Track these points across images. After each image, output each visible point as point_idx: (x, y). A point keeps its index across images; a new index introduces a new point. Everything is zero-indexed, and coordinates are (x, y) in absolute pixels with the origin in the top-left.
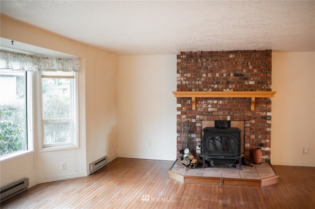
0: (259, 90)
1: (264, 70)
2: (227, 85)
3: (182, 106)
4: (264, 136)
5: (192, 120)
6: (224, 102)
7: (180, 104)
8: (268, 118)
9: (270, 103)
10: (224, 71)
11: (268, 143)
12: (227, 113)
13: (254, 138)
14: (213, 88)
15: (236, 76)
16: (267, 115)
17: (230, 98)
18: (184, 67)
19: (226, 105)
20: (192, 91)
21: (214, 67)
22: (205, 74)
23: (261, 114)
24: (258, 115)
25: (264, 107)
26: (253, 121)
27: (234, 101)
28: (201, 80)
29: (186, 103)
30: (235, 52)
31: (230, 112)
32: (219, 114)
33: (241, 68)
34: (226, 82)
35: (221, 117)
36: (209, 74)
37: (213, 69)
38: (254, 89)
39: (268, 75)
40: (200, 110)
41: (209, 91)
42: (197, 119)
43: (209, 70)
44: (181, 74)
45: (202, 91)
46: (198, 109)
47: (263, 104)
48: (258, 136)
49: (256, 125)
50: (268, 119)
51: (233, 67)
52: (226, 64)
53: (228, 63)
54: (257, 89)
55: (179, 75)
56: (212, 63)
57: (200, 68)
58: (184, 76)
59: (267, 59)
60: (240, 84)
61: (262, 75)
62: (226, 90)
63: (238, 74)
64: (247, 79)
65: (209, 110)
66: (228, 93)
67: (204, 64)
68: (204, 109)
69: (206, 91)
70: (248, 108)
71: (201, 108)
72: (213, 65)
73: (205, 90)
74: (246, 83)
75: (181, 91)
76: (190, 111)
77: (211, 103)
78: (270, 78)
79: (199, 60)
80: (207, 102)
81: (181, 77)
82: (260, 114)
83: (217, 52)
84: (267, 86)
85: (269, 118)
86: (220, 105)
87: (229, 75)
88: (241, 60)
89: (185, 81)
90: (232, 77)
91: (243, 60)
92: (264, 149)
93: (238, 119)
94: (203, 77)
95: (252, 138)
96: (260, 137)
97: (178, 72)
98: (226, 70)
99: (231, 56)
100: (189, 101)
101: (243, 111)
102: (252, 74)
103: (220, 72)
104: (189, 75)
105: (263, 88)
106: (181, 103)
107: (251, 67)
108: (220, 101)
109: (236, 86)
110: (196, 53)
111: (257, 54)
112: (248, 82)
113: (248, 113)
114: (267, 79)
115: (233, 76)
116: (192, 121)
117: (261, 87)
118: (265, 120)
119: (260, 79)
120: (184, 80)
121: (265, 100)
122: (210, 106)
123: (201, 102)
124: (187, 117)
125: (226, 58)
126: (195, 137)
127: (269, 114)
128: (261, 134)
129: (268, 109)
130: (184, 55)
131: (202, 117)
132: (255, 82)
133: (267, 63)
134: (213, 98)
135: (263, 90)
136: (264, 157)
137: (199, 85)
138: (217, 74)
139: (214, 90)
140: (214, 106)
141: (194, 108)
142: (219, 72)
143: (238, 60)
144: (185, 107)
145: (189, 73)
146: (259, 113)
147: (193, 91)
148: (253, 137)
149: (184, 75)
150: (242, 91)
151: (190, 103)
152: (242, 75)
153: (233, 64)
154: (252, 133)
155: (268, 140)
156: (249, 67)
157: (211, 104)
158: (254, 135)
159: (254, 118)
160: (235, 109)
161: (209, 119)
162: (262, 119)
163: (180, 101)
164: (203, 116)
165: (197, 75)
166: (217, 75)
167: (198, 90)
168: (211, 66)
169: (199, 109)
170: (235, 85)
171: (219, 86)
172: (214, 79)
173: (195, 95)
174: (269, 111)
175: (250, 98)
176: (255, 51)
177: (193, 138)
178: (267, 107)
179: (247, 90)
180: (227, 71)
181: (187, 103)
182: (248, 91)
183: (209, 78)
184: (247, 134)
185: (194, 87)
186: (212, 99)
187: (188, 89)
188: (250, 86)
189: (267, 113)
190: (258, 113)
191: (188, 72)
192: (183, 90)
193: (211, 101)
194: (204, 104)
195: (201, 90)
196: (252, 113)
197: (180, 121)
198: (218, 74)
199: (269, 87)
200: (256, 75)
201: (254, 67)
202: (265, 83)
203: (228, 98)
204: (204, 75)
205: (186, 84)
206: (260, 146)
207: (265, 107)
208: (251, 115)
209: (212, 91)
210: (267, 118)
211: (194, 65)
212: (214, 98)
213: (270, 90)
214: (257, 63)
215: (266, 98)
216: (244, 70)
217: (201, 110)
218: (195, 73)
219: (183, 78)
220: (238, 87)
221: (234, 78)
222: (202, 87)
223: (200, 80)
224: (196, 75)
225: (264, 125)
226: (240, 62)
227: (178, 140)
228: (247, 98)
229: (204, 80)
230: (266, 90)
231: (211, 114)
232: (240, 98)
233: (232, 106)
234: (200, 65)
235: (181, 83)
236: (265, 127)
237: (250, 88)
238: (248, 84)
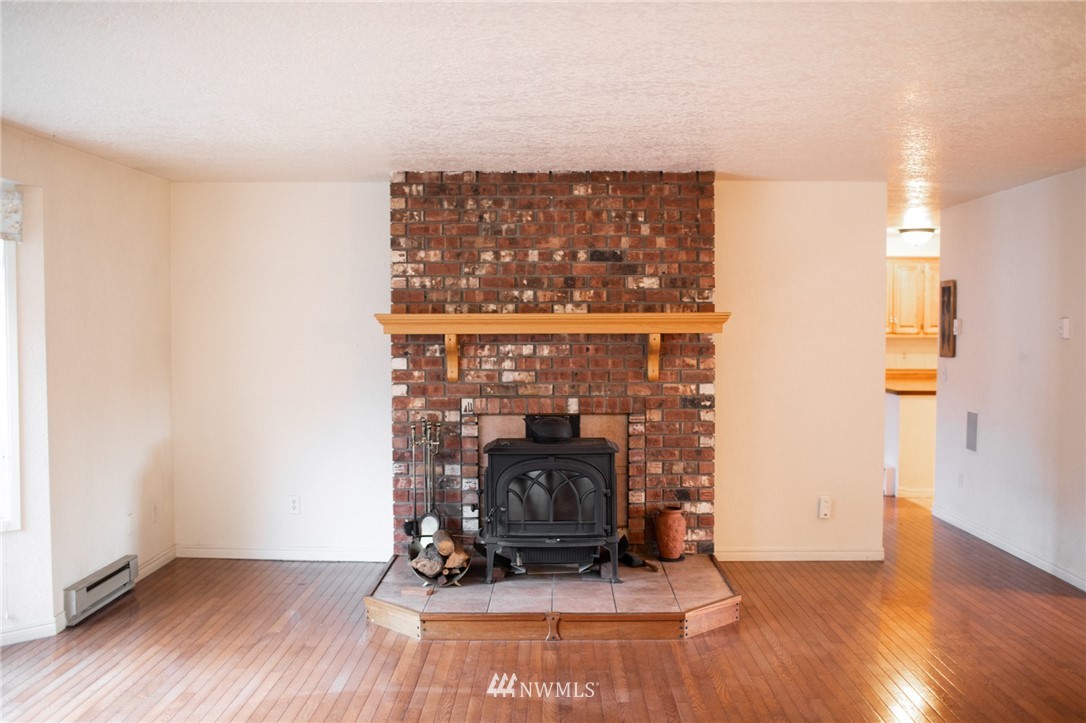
0: (675, 309)
1: (689, 239)
2: (566, 293)
3: (411, 366)
4: (693, 464)
5: (447, 413)
6: (557, 348)
7: (405, 360)
8: (703, 404)
9: (711, 351)
10: (555, 242)
11: (704, 487)
12: (566, 388)
13: (660, 471)
14: (517, 301)
15: (598, 260)
16: (701, 392)
17: (578, 335)
18: (418, 228)
19: (563, 361)
20: (444, 312)
21: (523, 229)
22: (491, 253)
23: (681, 390)
24: (672, 393)
25: (690, 366)
26: (655, 416)
27: (590, 347)
28: (477, 273)
29: (424, 354)
30: (592, 177)
31: (576, 383)
32: (540, 394)
33: (613, 233)
34: (562, 279)
35: (549, 401)
36: (503, 253)
37: (518, 235)
38: (658, 305)
39: (704, 258)
40: (473, 378)
41: (504, 311)
42: (465, 411)
43: (505, 239)
44: (404, 253)
45: (480, 312)
46: (467, 375)
47: (689, 357)
48: (672, 464)
49: (664, 427)
50: (705, 407)
51: (585, 229)
52: (564, 219)
53: (568, 216)
54: (668, 306)
55: (401, 255)
56: (513, 216)
57: (474, 231)
58: (418, 258)
59: (700, 202)
60: (609, 286)
61: (683, 256)
62: (562, 307)
63: (602, 253)
64: (632, 270)
65: (504, 379)
66: (571, 319)
67: (486, 216)
68: (487, 376)
69: (495, 312)
70: (638, 369)
71: (476, 370)
72: (518, 221)
73: (492, 307)
74: (631, 284)
75: (408, 311)
76: (441, 384)
77: (510, 355)
78: (708, 268)
79: (470, 202)
80: (498, 349)
81: (407, 262)
82: (676, 389)
83: (531, 175)
84: (700, 293)
85: (708, 403)
86: (543, 360)
87: (574, 256)
88: (612, 204)
89: (421, 276)
90: (583, 262)
91: (619, 205)
92: (693, 510)
93: (604, 410)
94: (485, 262)
95: (653, 471)
96: (678, 468)
97: (395, 244)
98: (564, 239)
99: (580, 191)
100: (437, 346)
101: (623, 380)
102: (649, 254)
103: (544, 245)
104: (434, 256)
105: (686, 300)
106: (406, 354)
107: (645, 230)
108: (545, 347)
109: (598, 295)
110: (457, 178)
111: (667, 186)
112: (636, 281)
113: (639, 388)
114: (701, 271)
115: (587, 259)
116: (447, 420)
117: (681, 297)
118: (695, 410)
119: (677, 271)
120: (419, 274)
121: (694, 343)
122: (507, 364)
123: (476, 350)
124: (430, 405)
125: (564, 198)
126: (459, 474)
127: (706, 389)
128: (681, 460)
129: (704, 372)
130: (418, 184)
131: (480, 403)
132: (660, 280)
133: (699, 216)
134: (519, 337)
135: (686, 308)
136: (695, 537)
137: (470, 290)
138: (530, 252)
139: (523, 308)
140: (522, 363)
141: (452, 372)
142: (539, 246)
143: (602, 204)
144: (420, 370)
145: (435, 249)
146: (674, 385)
147: (448, 313)
148: (656, 468)
149: (416, 255)
150: (618, 311)
151: (438, 354)
152: (616, 257)
153: (587, 218)
154: (653, 454)
155: (704, 478)
156: (640, 228)
157: (511, 359)
158: (658, 461)
159: (660, 405)
160: (593, 374)
161: (506, 411)
162: (684, 406)
163: (404, 347)
164: (484, 400)
165: (461, 255)
166: (534, 256)
167: (465, 308)
168: (512, 226)
169: (470, 377)
170: (592, 292)
171: (540, 294)
172: (521, 269)
173: (454, 326)
174: (708, 378)
175: (645, 337)
176: (659, 176)
177: (451, 479)
178: (702, 367)
179: (635, 310)
180: (565, 242)
181: (428, 354)
182: (637, 311)
183: (506, 266)
184: (636, 459)
185: (452, 296)
186: (516, 340)
187: (430, 307)
188: (642, 294)
189: (701, 386)
190: (671, 388)
191: (432, 244)
192: (412, 307)
193: (513, 347)
194: (490, 356)
195: (475, 309)
196: (650, 389)
197: (404, 419)
198: (536, 252)
199: (707, 298)
200: (663, 256)
201: (658, 231)
202: (692, 284)
203: (570, 335)
204: (488, 256)
205: (424, 286)
206: (679, 499)
207: (693, 366)
208: (649, 393)
209: (516, 311)
210: (699, 403)
211: (451, 221)
212: (521, 335)
213: (710, 308)
214: (665, 216)
215: (698, 335)
216: (624, 240)
217: (479, 381)
218: (456, 248)
219: (413, 265)
220: (605, 299)
221: (589, 268)
222: (479, 297)
223: (472, 274)
224: (459, 255)
225: (693, 428)
226: (608, 211)
227: (399, 486)
228: (634, 335)
229: (488, 273)
230: (695, 308)
231: (511, 393)
232: (612, 336)
233: (585, 363)
234: (474, 219)
235: (405, 283)
236: (694, 433)
237: (645, 300)
238: (638, 287)
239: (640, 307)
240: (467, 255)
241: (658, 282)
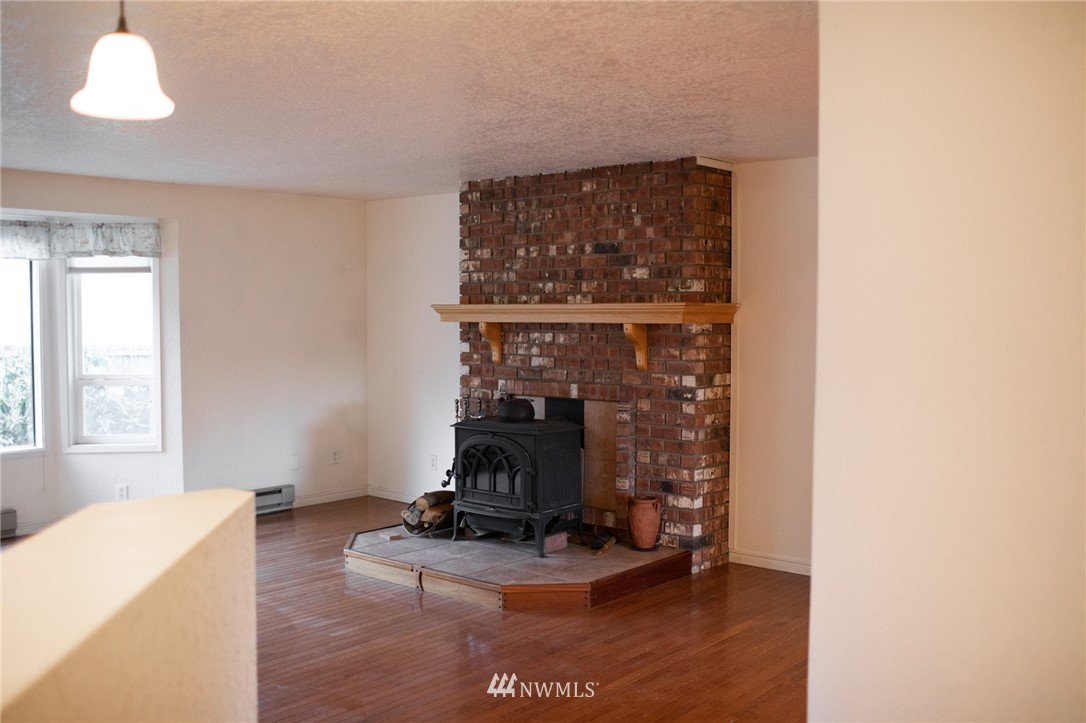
0: (661, 300)
1: (674, 228)
2: (576, 284)
3: (472, 349)
4: (676, 456)
5: (495, 392)
6: (570, 337)
7: (468, 344)
8: (685, 396)
9: (692, 341)
10: (568, 236)
11: (685, 481)
13: (648, 460)
14: (541, 292)
15: (601, 252)
16: (684, 384)
17: (585, 324)
18: (477, 230)
19: (574, 349)
20: (492, 303)
21: (546, 226)
22: (523, 249)
23: (666, 381)
24: (659, 383)
25: (674, 357)
26: (645, 405)
27: (594, 336)
28: (514, 267)
29: (480, 339)
30: (596, 173)
32: (557, 378)
33: (611, 226)
34: (573, 272)
36: (532, 249)
37: (542, 232)
38: (647, 295)
40: (511, 361)
41: (532, 302)
42: (501, 391)
43: (534, 236)
44: (468, 252)
45: (516, 303)
46: (507, 359)
47: (672, 348)
48: (658, 455)
49: (652, 417)
50: (687, 399)
51: (591, 223)
52: (574, 215)
53: (578, 211)
54: (655, 296)
55: (466, 254)
56: (539, 214)
57: (512, 230)
58: (476, 256)
59: (684, 190)
60: (609, 277)
61: (668, 246)
62: (573, 298)
63: (603, 246)
64: (626, 261)
65: (533, 364)
66: (580, 311)
67: (520, 216)
68: (521, 360)
69: (526, 302)
70: (631, 359)
71: (514, 355)
72: (542, 219)
73: (524, 298)
74: (626, 274)
75: (470, 303)
76: (489, 366)
77: (537, 342)
79: (510, 205)
80: (529, 337)
81: (470, 260)
82: (663, 380)
83: (552, 175)
84: (683, 283)
85: (689, 396)
86: (560, 347)
87: (582, 250)
88: (612, 198)
90: (589, 255)
91: (617, 198)
92: (675, 503)
93: (597, 396)
94: (520, 257)
95: (642, 460)
96: (663, 459)
97: (462, 244)
98: (574, 233)
99: (587, 187)
101: (619, 368)
102: (640, 245)
103: (561, 241)
105: (670, 290)
106: (469, 339)
107: (637, 221)
108: (561, 335)
109: (600, 285)
110: (502, 183)
111: (656, 176)
112: (631, 272)
113: (631, 377)
114: (683, 260)
115: (592, 252)
116: (494, 398)
117: (667, 287)
118: (679, 402)
119: (663, 261)
120: (477, 271)
121: (677, 333)
122: (535, 350)
123: (514, 337)
124: (484, 384)
125: (576, 195)
127: (687, 381)
128: (665, 451)
129: (685, 364)
130: (476, 192)
131: (510, 384)
132: (650, 269)
133: (683, 204)
134: (542, 326)
135: (671, 298)
136: (676, 531)
137: (509, 283)
138: (551, 247)
139: (547, 299)
140: (545, 349)
141: (495, 357)
142: (557, 241)
143: (604, 199)
144: (477, 353)
145: (486, 247)
146: (660, 376)
147: (495, 303)
148: (645, 457)
149: (475, 253)
150: (615, 301)
152: (614, 249)
153: (592, 212)
154: (642, 444)
155: (685, 472)
156: (633, 219)
157: (537, 345)
158: (647, 450)
159: (648, 395)
160: (596, 362)
162: (669, 397)
163: (468, 333)
164: (513, 382)
165: (505, 255)
166: (553, 250)
167: (506, 300)
168: (538, 224)
170: (596, 283)
171: (558, 285)
172: (544, 262)
174: (690, 370)
175: (620, 327)
176: (650, 166)
178: (684, 358)
179: (628, 300)
180: (576, 237)
182: (630, 302)
183: (533, 260)
184: (622, 446)
185: (498, 289)
186: (540, 329)
187: (484, 298)
188: (636, 284)
189: (683, 377)
190: (658, 378)
191: (485, 244)
192: (472, 299)
193: (539, 335)
194: (522, 343)
195: (513, 301)
196: (640, 378)
197: (468, 394)
198: (555, 247)
199: (689, 288)
200: (652, 246)
201: (646, 222)
202: (676, 274)
203: (580, 324)
204: (521, 252)
205: (479, 280)
206: (664, 490)
207: (676, 357)
208: (640, 383)
209: (541, 302)
210: (682, 395)
211: (497, 222)
212: (544, 324)
213: (691, 297)
214: (654, 205)
215: (680, 326)
216: (621, 232)
217: (515, 364)
218: (501, 246)
219: (473, 262)
220: (606, 290)
221: (593, 260)
222: (516, 289)
223: (511, 268)
224: (502, 252)
225: (676, 420)
226: (608, 205)
229: (522, 267)
230: (679, 299)
231: (537, 377)
232: (611, 325)
233: (589, 350)
234: (513, 220)
235: (468, 278)
236: (677, 425)
237: (636, 290)
238: (631, 277)
239: (633, 298)
240: (507, 252)
241: (648, 272)
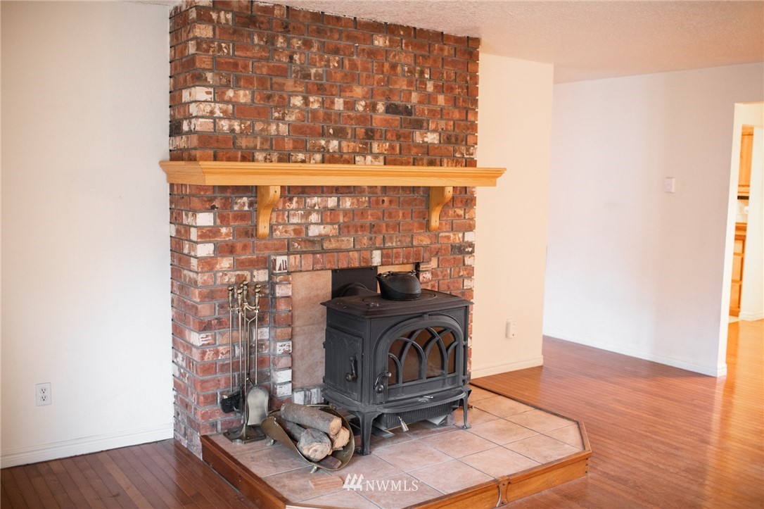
0: (450, 164)
1: (461, 99)
2: (366, 144)
3: (218, 221)
5: (255, 273)
6: (358, 200)
7: (211, 215)
8: (467, 250)
9: (473, 202)
10: (358, 91)
12: (365, 240)
14: (324, 150)
15: (393, 113)
16: (466, 240)
17: (376, 187)
18: (226, 63)
19: (363, 214)
20: (253, 160)
21: (329, 75)
22: (300, 98)
23: (451, 238)
24: (446, 241)
25: (459, 216)
26: (434, 263)
27: (385, 199)
28: (287, 118)
29: (232, 208)
30: (390, 29)
31: (373, 235)
32: (343, 247)
33: (405, 87)
34: (363, 130)
35: (356, 255)
36: (311, 99)
37: (324, 81)
38: (438, 159)
39: (471, 118)
40: (281, 233)
41: (312, 161)
42: (280, 269)
43: (314, 84)
44: (212, 90)
45: (289, 161)
46: (275, 230)
47: (459, 208)
49: (439, 273)
50: (468, 253)
51: (382, 80)
52: (365, 69)
53: (370, 66)
54: (445, 160)
55: (208, 93)
56: (321, 60)
57: (283, 72)
58: (226, 98)
59: (469, 65)
60: (402, 139)
61: (456, 115)
62: (363, 159)
63: (397, 106)
64: (419, 125)
65: (311, 234)
66: (370, 170)
67: (296, 57)
68: (295, 230)
69: (303, 161)
70: (421, 220)
71: (284, 224)
72: (325, 66)
73: (301, 156)
74: (418, 137)
75: (215, 158)
76: (250, 241)
77: (317, 208)
78: (473, 127)
79: (281, 40)
80: (305, 202)
81: (215, 101)
82: (448, 238)
83: (338, 19)
84: (468, 150)
85: (470, 249)
86: (346, 212)
87: (373, 107)
88: (405, 59)
89: (229, 119)
90: (381, 114)
91: (410, 60)
93: (401, 260)
94: (295, 107)
97: (201, 79)
98: (366, 89)
99: (379, 42)
100: (245, 199)
101: (410, 230)
102: (433, 110)
103: (348, 94)
104: (244, 96)
105: (457, 155)
106: (213, 207)
107: (430, 87)
108: (347, 199)
109: (392, 148)
110: (268, 10)
111: (446, 47)
112: (423, 136)
113: (422, 238)
114: (468, 129)
115: (384, 111)
116: (255, 280)
117: (454, 152)
118: (461, 256)
119: (452, 128)
120: (227, 116)
121: (463, 195)
122: (314, 217)
123: (284, 203)
125: (366, 47)
126: (268, 337)
127: (469, 237)
129: (468, 221)
130: (227, 12)
131: (294, 260)
132: (440, 135)
133: (468, 78)
134: (325, 189)
135: (457, 162)
137: (279, 137)
138: (336, 99)
139: (329, 158)
140: (328, 215)
141: (263, 229)
142: (343, 94)
143: (397, 58)
144: (228, 225)
145: (245, 88)
146: (447, 234)
147: (258, 161)
149: (224, 93)
150: (407, 164)
151: (246, 208)
152: (408, 111)
153: (385, 70)
156: (426, 85)
157: (318, 211)
159: (437, 253)
160: (387, 226)
161: (318, 267)
162: (454, 253)
163: (211, 200)
164: (298, 256)
165: (272, 97)
166: (339, 104)
167: (275, 156)
168: (320, 70)
169: (278, 232)
170: (388, 144)
171: (344, 144)
172: (328, 117)
173: (264, 177)
174: (471, 228)
176: (441, 36)
177: (261, 344)
178: (467, 217)
179: (420, 163)
180: (367, 93)
181: (236, 208)
182: (422, 165)
183: (314, 112)
185: (262, 143)
186: (323, 193)
187: (240, 154)
188: (427, 148)
189: (466, 233)
190: (445, 237)
191: (242, 83)
192: (220, 154)
193: (319, 199)
194: (297, 210)
195: (285, 158)
196: (430, 238)
197: (211, 282)
198: (341, 100)
199: (472, 154)
200: (441, 113)
201: (439, 89)
202: (462, 141)
203: (370, 187)
204: (297, 101)
205: (233, 131)
207: (461, 216)
208: (429, 243)
209: (323, 161)
210: (464, 250)
211: (260, 59)
212: (326, 187)
213: (471, 163)
214: (445, 75)
215: (466, 188)
216: (414, 95)
217: (287, 236)
218: (267, 89)
219: (221, 105)
220: (398, 152)
221: (385, 120)
222: (289, 145)
223: (282, 119)
224: (269, 97)
225: (459, 272)
226: (403, 66)
227: (206, 359)
228: (419, 187)
229: (298, 119)
230: (464, 164)
231: (317, 248)
232: (403, 188)
233: (380, 214)
234: (285, 59)
235: (212, 126)
236: (460, 277)
237: (428, 154)
238: (423, 141)
239: (425, 161)
240: (276, 98)
241: (438, 138)
